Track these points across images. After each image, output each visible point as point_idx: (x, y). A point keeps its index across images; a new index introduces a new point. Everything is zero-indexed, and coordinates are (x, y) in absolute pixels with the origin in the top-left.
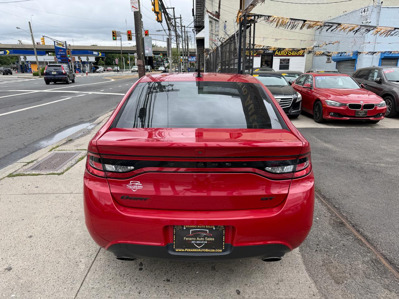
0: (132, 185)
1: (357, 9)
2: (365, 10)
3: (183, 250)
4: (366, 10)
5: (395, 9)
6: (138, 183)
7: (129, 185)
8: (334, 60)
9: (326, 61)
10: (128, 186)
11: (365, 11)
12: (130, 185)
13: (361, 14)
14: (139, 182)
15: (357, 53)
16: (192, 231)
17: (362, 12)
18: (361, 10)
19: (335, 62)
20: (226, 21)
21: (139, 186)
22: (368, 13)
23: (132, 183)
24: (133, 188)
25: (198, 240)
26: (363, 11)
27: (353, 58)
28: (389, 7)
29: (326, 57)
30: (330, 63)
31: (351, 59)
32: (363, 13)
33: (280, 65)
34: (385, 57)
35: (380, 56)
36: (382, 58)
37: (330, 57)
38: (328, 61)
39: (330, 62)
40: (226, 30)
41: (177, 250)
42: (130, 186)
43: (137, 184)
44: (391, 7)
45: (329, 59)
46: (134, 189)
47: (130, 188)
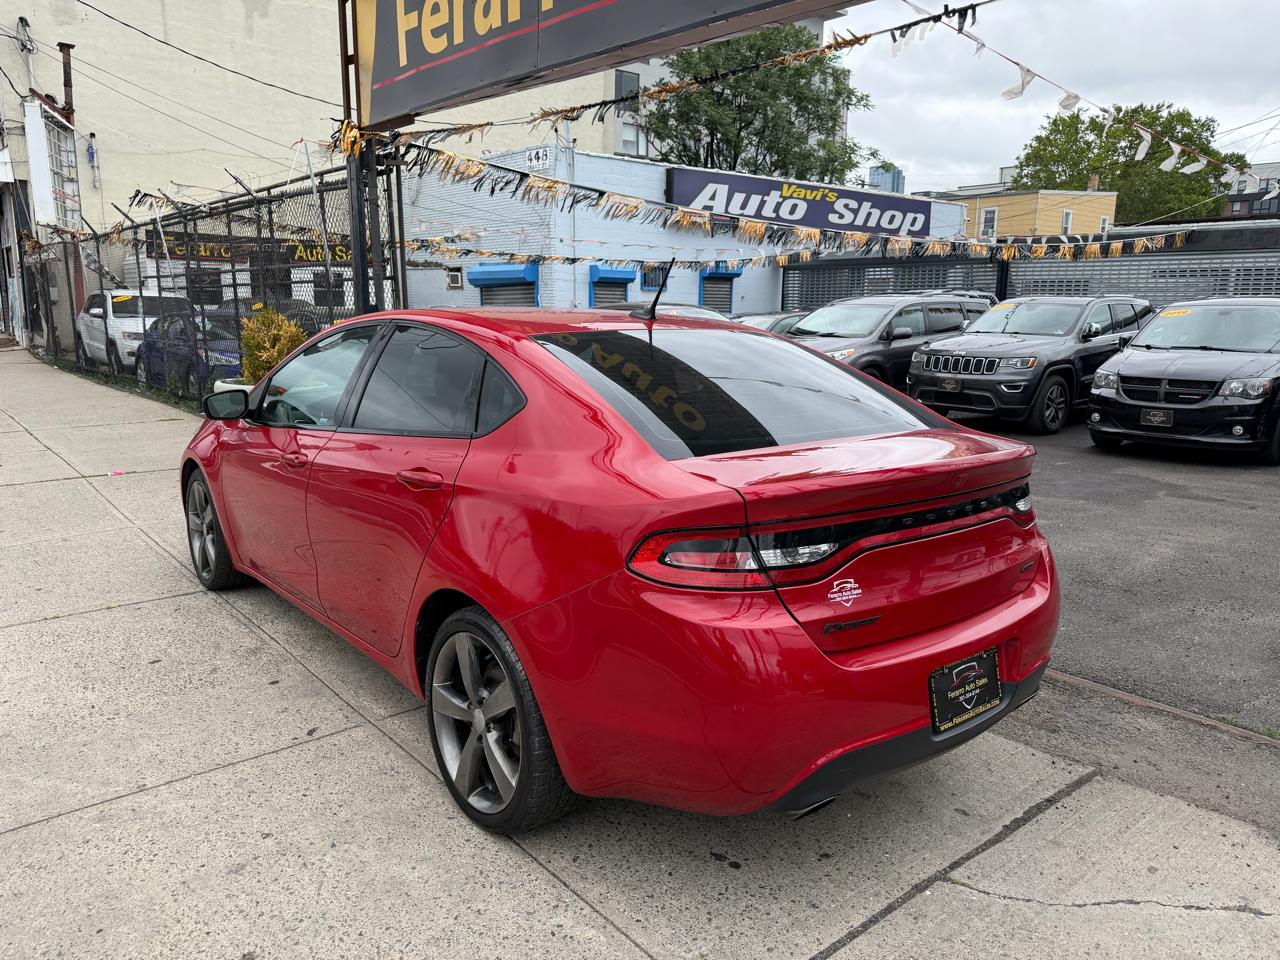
0: (840, 591)
1: (516, 149)
2: (537, 153)
3: (950, 724)
4: (540, 155)
5: (602, 160)
6: (850, 583)
7: (833, 593)
8: (472, 281)
9: (446, 285)
10: (832, 596)
11: (539, 158)
12: (836, 592)
13: (528, 163)
14: (852, 580)
15: (536, 262)
16: (956, 674)
17: (531, 160)
18: (528, 153)
19: (476, 286)
20: (93, 135)
21: (855, 589)
22: (547, 162)
23: (837, 585)
24: (844, 598)
25: (968, 692)
26: (533, 156)
27: (529, 279)
28: (591, 154)
29: (445, 273)
30: (460, 291)
31: (523, 281)
32: (535, 162)
33: (315, 292)
34: (601, 278)
35: (589, 277)
36: (594, 283)
37: (459, 274)
38: (455, 284)
39: (461, 288)
40: (96, 164)
41: (942, 729)
42: (836, 595)
43: (849, 585)
44: (594, 154)
45: (454, 279)
46: (847, 601)
47: (838, 599)
